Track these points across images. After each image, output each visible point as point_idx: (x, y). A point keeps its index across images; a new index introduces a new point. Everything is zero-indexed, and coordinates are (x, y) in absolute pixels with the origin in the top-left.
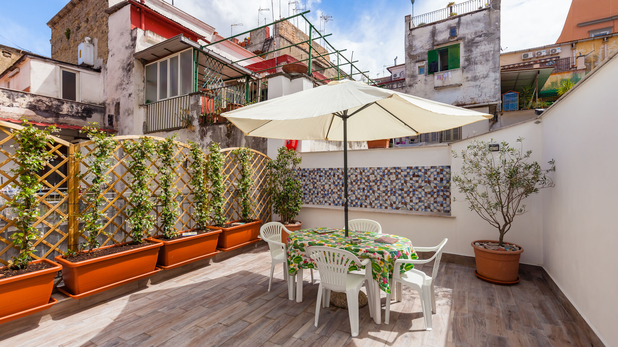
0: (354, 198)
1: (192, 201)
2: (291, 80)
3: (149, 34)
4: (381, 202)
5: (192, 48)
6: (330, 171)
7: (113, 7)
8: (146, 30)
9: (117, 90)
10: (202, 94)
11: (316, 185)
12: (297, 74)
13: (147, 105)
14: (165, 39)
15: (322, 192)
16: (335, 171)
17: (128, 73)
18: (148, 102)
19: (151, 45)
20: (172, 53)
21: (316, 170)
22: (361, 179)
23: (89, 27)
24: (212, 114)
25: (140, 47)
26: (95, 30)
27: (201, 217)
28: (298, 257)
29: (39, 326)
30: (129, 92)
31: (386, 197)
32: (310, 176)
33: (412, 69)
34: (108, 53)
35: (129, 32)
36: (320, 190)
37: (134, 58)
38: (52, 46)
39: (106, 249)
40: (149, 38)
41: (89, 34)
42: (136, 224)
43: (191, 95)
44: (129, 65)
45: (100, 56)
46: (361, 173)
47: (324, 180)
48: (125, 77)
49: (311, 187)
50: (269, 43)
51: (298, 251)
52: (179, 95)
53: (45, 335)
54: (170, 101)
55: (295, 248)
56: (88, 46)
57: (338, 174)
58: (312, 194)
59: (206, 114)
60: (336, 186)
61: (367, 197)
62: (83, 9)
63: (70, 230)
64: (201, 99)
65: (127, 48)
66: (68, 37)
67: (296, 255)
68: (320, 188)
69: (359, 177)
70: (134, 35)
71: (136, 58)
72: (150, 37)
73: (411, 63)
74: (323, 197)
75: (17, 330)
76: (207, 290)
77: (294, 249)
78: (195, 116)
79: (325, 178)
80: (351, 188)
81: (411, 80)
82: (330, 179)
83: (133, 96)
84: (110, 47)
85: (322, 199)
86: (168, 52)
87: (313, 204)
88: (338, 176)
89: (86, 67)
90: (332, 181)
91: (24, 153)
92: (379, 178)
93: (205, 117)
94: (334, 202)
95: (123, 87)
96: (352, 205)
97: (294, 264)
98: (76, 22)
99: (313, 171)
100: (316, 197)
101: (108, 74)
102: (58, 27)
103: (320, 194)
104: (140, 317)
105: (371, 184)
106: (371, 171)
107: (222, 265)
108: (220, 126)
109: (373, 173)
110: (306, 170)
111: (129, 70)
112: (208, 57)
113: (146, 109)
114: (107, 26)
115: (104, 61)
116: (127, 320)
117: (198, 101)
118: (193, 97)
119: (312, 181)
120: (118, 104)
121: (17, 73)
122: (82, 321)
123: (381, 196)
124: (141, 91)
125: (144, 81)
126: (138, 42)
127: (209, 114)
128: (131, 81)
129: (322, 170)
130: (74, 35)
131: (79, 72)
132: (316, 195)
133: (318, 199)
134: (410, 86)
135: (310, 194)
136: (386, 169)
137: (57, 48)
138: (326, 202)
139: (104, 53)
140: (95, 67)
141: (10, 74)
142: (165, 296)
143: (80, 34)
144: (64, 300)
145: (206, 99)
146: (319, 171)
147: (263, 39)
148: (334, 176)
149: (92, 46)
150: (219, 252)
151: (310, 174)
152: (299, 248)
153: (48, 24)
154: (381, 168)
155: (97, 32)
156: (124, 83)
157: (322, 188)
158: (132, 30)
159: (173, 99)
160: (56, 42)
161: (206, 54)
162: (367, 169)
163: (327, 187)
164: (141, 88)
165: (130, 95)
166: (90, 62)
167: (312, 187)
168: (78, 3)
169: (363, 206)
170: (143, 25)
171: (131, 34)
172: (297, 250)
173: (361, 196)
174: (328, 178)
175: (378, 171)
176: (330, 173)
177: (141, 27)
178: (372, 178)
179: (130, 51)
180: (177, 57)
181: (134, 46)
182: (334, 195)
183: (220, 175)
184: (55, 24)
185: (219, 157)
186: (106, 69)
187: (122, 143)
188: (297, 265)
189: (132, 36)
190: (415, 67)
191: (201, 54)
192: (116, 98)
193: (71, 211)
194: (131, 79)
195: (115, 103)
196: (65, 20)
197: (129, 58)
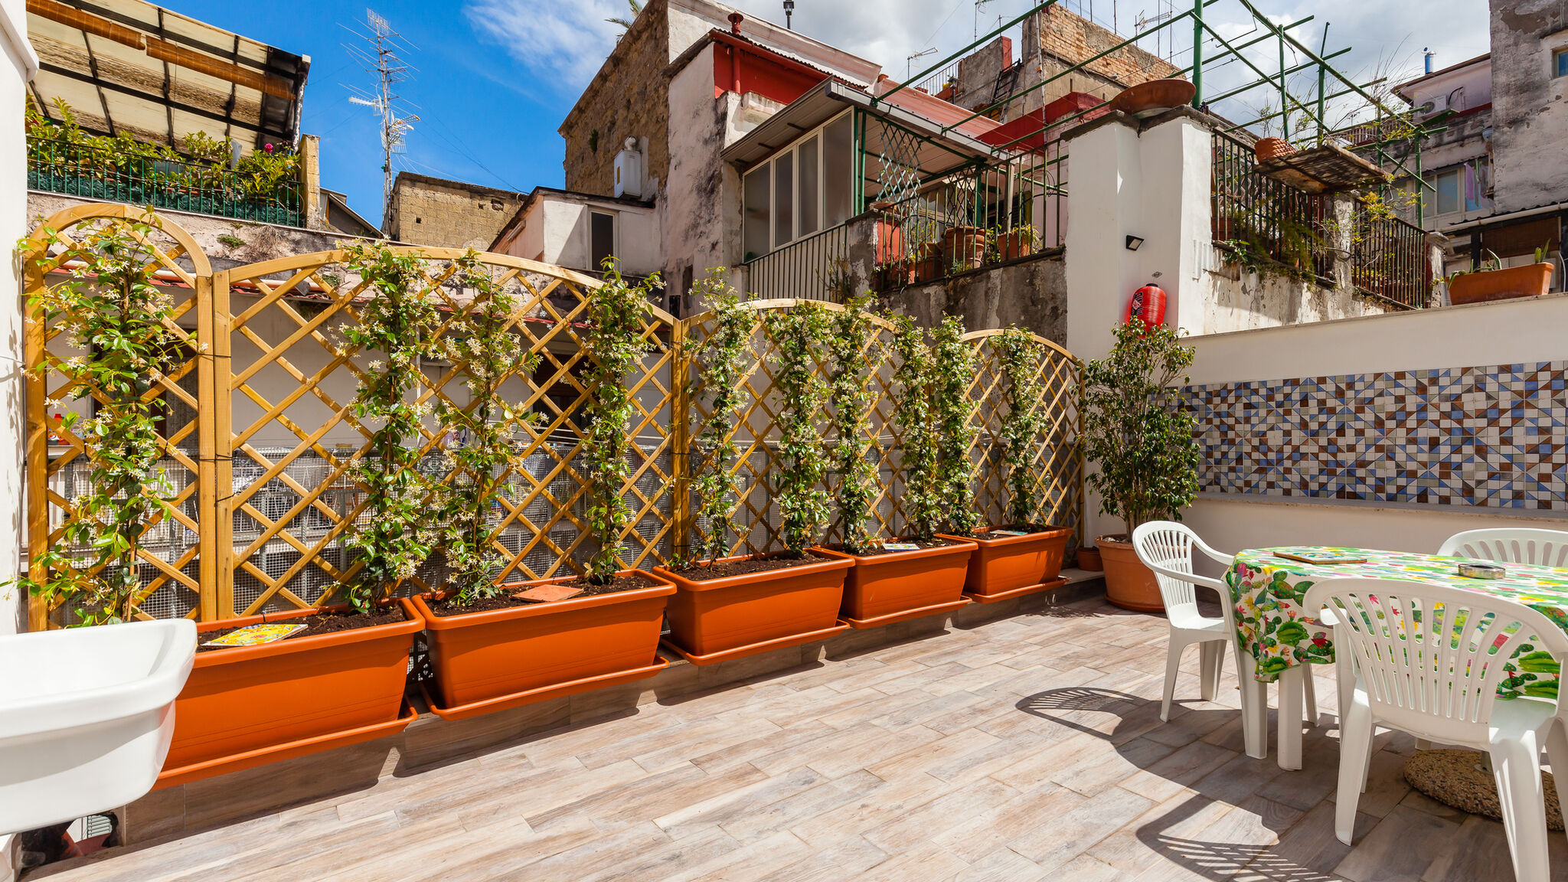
0: (1393, 473)
1: (898, 465)
2: (1139, 132)
3: (752, 101)
4: (1518, 486)
5: (852, 108)
6: (1287, 389)
7: (679, 60)
8: (743, 93)
9: (686, 239)
10: (877, 217)
11: (1231, 435)
12: (1161, 110)
13: (748, 265)
14: (782, 106)
15: (1255, 455)
16: (1309, 388)
17: (709, 198)
18: (750, 256)
19: (754, 126)
20: (804, 130)
21: (1231, 387)
22: (1422, 409)
23: (632, 116)
24: (904, 262)
25: (734, 134)
26: (643, 121)
27: (923, 507)
28: (1290, 626)
29: (636, 712)
30: (713, 239)
31: (1546, 468)
32: (1211, 406)
33: (1525, 64)
34: (669, 163)
35: (711, 105)
36: (1247, 448)
37: (722, 162)
38: (567, 173)
39: (738, 563)
40: (750, 111)
41: (631, 131)
42: (794, 510)
43: (850, 223)
44: (711, 178)
45: (652, 173)
46: (1421, 390)
47: (1261, 419)
48: (704, 208)
49: (1215, 439)
50: (1010, 79)
51: (1287, 606)
52: (820, 228)
53: (655, 732)
54: (799, 246)
55: (1277, 595)
56: (631, 156)
57: (1321, 395)
58: (1218, 462)
59: (888, 265)
60: (1315, 434)
61: (1447, 468)
62: (620, 81)
63: (676, 512)
64: (876, 228)
65: (706, 142)
66: (595, 149)
67: (1285, 619)
68: (1249, 441)
69: (1412, 402)
70: (720, 110)
71: (725, 161)
72: (752, 108)
73: (1516, 44)
74: (1261, 471)
75: (603, 711)
76: (972, 693)
77: (1275, 599)
78: (862, 273)
79: (1269, 412)
80: (1377, 439)
81: (1517, 104)
82: (1288, 412)
83: (720, 246)
84: (671, 151)
85: (1254, 478)
86: (794, 131)
87: (1222, 490)
88: (1322, 403)
89: (629, 200)
90: (1295, 418)
91: (606, 336)
92: (1505, 400)
93: (886, 272)
94: (1304, 485)
95: (699, 231)
96: (1383, 496)
97: (1280, 647)
98: (609, 113)
99: (1223, 392)
100: (1232, 470)
101: (669, 208)
102: (577, 132)
103: (1247, 462)
104: (835, 731)
105: (1468, 423)
106: (1468, 380)
107: (978, 636)
108: (926, 291)
109: (1479, 386)
110: (1194, 390)
111: (712, 191)
112: (886, 125)
113: (746, 274)
114: (667, 106)
115: (660, 182)
116: (810, 732)
117: (868, 236)
118: (856, 226)
119: (1216, 421)
120: (689, 271)
121: (523, 229)
122: (713, 716)
123: (1520, 465)
124: (736, 235)
125: (740, 212)
126: (730, 124)
127: (897, 264)
128: (716, 213)
129: (1254, 386)
130: (604, 141)
131: (618, 211)
132: (1233, 464)
133: (1241, 475)
134: (1515, 122)
135: (1212, 461)
136: (1547, 367)
137: (576, 174)
138: (1271, 485)
139: (659, 166)
140: (644, 199)
141: (511, 233)
142: (869, 691)
143: (616, 135)
144: (675, 663)
145: (888, 228)
146: (1244, 392)
147: (994, 74)
148: (1304, 402)
149: (637, 154)
150: (969, 600)
151: (1208, 401)
152: (1294, 597)
153: (559, 131)
154: (1520, 368)
155: (647, 123)
156: (702, 222)
157: (1256, 442)
158: (716, 100)
159: (807, 240)
160: (573, 165)
161: (883, 118)
162: (1447, 373)
163: (1275, 439)
164: (736, 227)
165: (714, 246)
166: (635, 190)
167: (1218, 442)
168: (612, 72)
169: (1433, 499)
170: (738, 83)
171: (715, 108)
172: (1285, 601)
173: (1424, 465)
174: (1281, 411)
175: (1505, 378)
176: (1287, 396)
177: (733, 89)
178: (1474, 402)
179: (712, 148)
180: (815, 140)
181: (721, 133)
182: (1303, 464)
183: (962, 398)
184: (571, 127)
185: (961, 351)
186: (666, 199)
187: (764, 317)
188: (1292, 649)
189: (716, 114)
190: (1536, 56)
191: (871, 120)
192: (685, 258)
193: (677, 469)
194: (716, 208)
195: (683, 270)
196: (589, 113)
197: (710, 165)
